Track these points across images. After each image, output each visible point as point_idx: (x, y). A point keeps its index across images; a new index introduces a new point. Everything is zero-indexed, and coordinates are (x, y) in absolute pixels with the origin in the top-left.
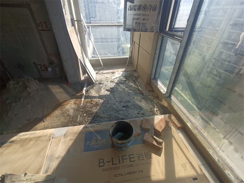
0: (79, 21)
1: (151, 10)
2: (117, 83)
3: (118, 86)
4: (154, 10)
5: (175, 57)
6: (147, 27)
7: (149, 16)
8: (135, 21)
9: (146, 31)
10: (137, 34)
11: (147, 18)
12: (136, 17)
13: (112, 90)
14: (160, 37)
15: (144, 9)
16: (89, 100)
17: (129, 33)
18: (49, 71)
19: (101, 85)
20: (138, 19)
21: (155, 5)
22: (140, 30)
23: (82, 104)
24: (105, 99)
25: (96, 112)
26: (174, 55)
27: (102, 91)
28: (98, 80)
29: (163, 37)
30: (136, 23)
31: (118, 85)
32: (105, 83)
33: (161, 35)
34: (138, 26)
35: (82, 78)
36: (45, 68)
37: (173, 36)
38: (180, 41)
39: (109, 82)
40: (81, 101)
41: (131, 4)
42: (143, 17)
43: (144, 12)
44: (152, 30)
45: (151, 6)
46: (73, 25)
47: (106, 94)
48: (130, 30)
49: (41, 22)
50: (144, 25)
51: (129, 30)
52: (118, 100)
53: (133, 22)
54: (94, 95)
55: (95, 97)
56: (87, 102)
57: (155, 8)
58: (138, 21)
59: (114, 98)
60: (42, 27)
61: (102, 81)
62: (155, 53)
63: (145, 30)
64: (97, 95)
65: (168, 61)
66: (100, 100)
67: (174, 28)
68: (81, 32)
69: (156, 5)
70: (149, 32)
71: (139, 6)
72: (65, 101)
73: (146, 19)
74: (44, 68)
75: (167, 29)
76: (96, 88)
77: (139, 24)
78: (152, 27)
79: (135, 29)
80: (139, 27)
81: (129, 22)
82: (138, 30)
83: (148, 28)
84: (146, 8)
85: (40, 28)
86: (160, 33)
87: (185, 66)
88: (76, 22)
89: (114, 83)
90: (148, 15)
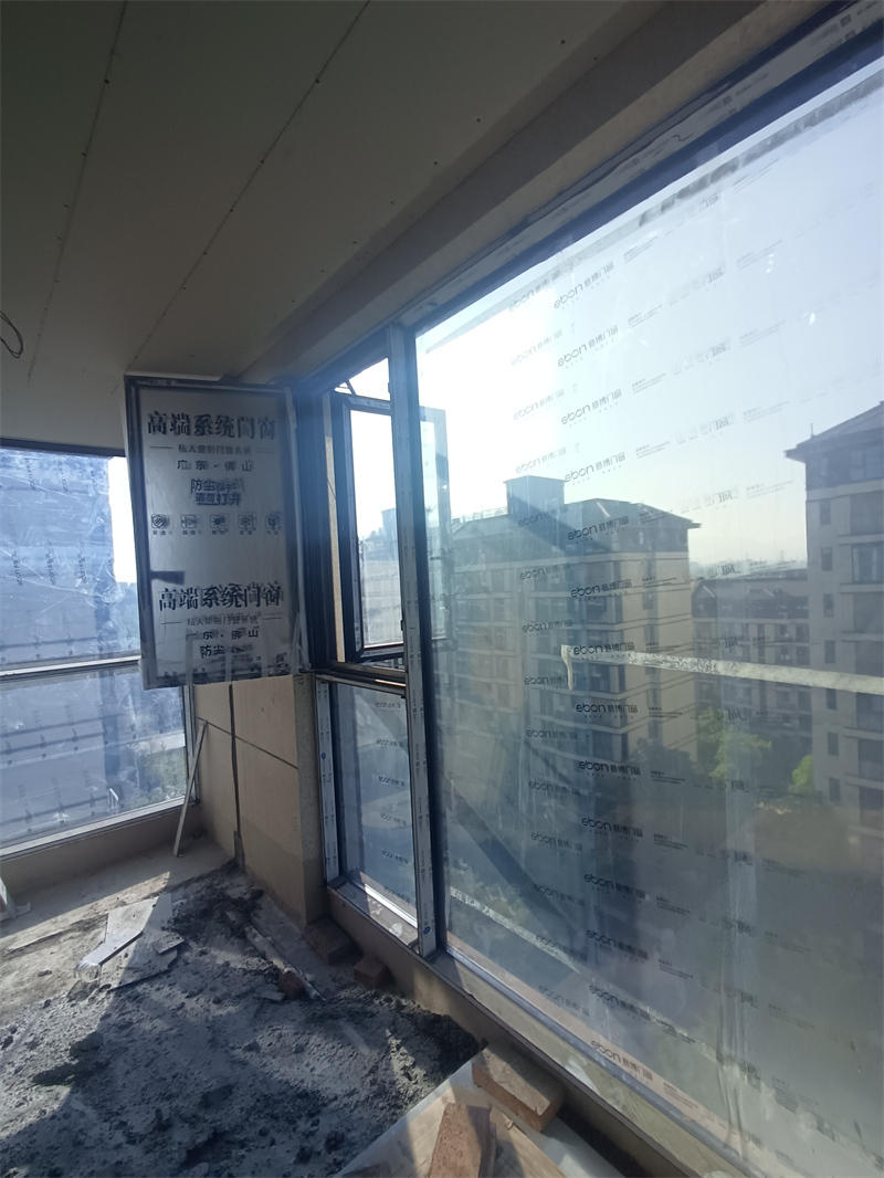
1: (263, 601)
2: (121, 989)
3: (130, 1006)
4: (274, 596)
5: (404, 754)
6: (259, 658)
7: (259, 620)
8: (197, 644)
9: (259, 676)
10: (212, 696)
11: (249, 626)
12: (203, 628)
13: (84, 1062)
14: (323, 690)
15: (231, 601)
17: (172, 695)
20: (209, 635)
21: (272, 583)
22: (228, 675)
26: (398, 747)
29: (332, 686)
30: (205, 650)
32: (31, 1024)
33: (324, 682)
34: (213, 661)
37: (368, 678)
38: (402, 692)
41: (171, 586)
42: (236, 627)
43: (233, 610)
44: (279, 666)
45: (258, 588)
48: (180, 679)
50: (242, 653)
51: (171, 681)
53: (189, 648)
57: (274, 592)
58: (212, 642)
62: (316, 756)
63: (252, 669)
65: (380, 779)
67: (363, 650)
69: (276, 583)
70: (270, 676)
71: (209, 590)
73: (247, 631)
75: (341, 657)
77: (218, 652)
78: (278, 656)
79: (205, 675)
80: (219, 664)
81: (173, 651)
82: (219, 675)
83: (264, 663)
84: (240, 595)
86: (316, 673)
87: (452, 782)
89: (103, 995)
90: (255, 618)
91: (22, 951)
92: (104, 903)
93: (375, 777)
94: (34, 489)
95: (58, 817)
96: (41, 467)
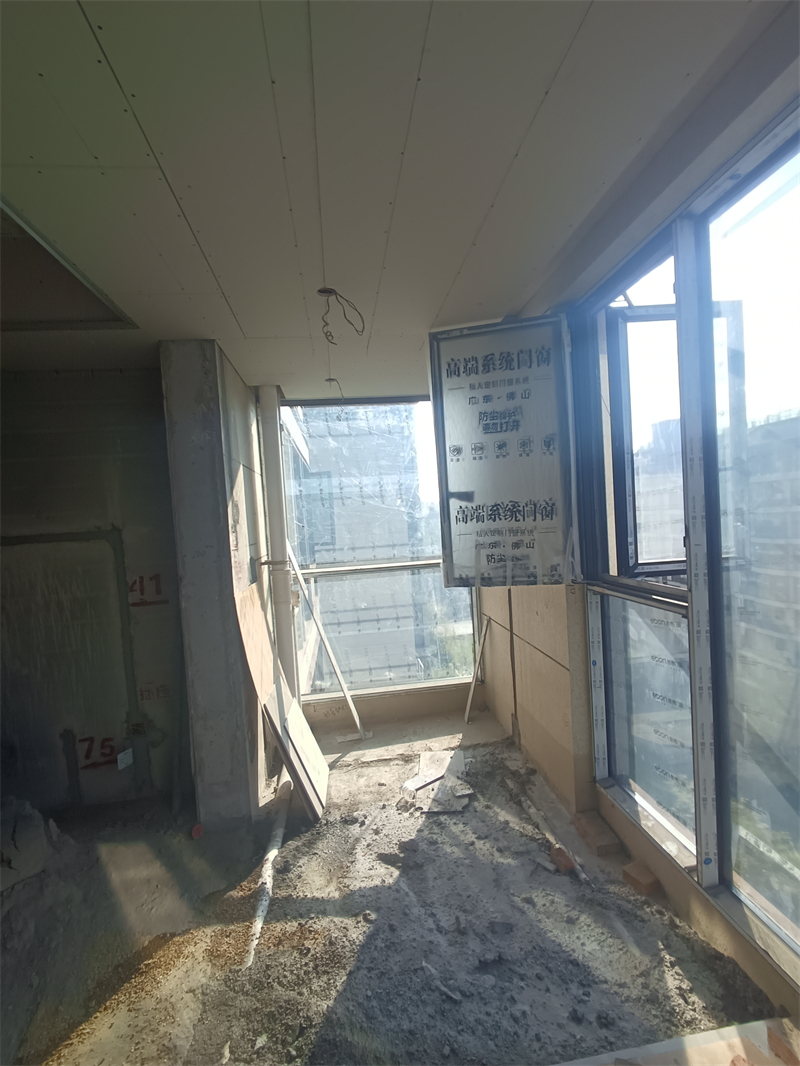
0: (278, 563)
1: (539, 516)
2: (430, 814)
3: (436, 829)
4: (549, 512)
5: (683, 676)
6: (535, 567)
7: (535, 533)
8: (484, 552)
9: (535, 583)
10: (494, 596)
11: (526, 539)
12: (489, 539)
13: (409, 858)
14: (594, 601)
15: (511, 516)
16: (292, 926)
17: (463, 593)
18: (121, 766)
19: (352, 827)
20: (494, 545)
21: (547, 500)
22: (509, 580)
23: (250, 960)
24: (373, 916)
25: (329, 1018)
26: (677, 667)
27: (358, 866)
28: (339, 801)
29: (603, 598)
30: (490, 558)
31: (440, 824)
32: (375, 817)
33: (595, 593)
34: (497, 568)
35: (265, 794)
36: (107, 751)
37: (644, 594)
38: (684, 612)
39: (392, 811)
40: (247, 937)
41: (464, 504)
42: (515, 539)
43: (514, 524)
44: (553, 576)
45: (535, 505)
46: (255, 578)
47: (377, 882)
48: (471, 581)
49: (141, 578)
50: (520, 562)
51: (464, 582)
52: (446, 921)
53: (478, 555)
54: (318, 894)
55: (321, 907)
56: (280, 942)
57: (549, 509)
58: (496, 551)
59: (424, 905)
60: (142, 594)
61: (354, 805)
62: (587, 663)
63: (529, 577)
64: (332, 892)
65: (655, 695)
66: (349, 922)
67: (637, 564)
68: (280, 599)
69: (551, 499)
70: (544, 584)
71: (493, 507)
72: (163, 940)
73: (525, 542)
74: (103, 754)
75: (613, 570)
76: (325, 847)
77: (501, 560)
78: (552, 567)
79: (490, 579)
80: (501, 571)
81: (465, 556)
82: (501, 580)
83: (539, 572)
84: (519, 511)
85: (133, 597)
86: (588, 584)
87: (745, 715)
88: (265, 568)
89: (418, 814)
90: (532, 531)
91: (368, 764)
92: (418, 745)
93: (648, 693)
94: (371, 433)
95: (389, 674)
96: (375, 416)
